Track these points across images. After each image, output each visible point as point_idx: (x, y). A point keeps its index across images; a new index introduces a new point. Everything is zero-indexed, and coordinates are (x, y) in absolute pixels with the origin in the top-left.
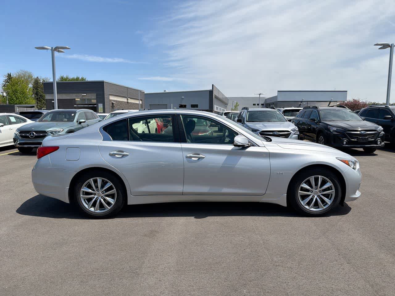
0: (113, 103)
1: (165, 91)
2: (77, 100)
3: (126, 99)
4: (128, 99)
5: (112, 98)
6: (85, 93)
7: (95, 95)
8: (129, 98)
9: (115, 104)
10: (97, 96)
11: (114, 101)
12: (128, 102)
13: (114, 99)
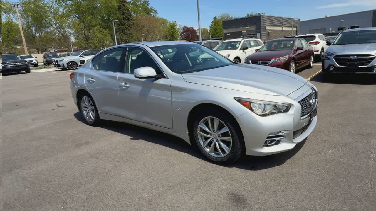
0: (269, 32)
1: (326, 16)
2: (243, 32)
3: (281, 28)
4: (282, 28)
5: (268, 28)
6: (248, 26)
7: (255, 27)
8: (284, 26)
9: (271, 33)
10: (256, 27)
11: (270, 30)
12: (283, 30)
13: (270, 29)
